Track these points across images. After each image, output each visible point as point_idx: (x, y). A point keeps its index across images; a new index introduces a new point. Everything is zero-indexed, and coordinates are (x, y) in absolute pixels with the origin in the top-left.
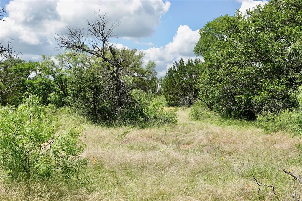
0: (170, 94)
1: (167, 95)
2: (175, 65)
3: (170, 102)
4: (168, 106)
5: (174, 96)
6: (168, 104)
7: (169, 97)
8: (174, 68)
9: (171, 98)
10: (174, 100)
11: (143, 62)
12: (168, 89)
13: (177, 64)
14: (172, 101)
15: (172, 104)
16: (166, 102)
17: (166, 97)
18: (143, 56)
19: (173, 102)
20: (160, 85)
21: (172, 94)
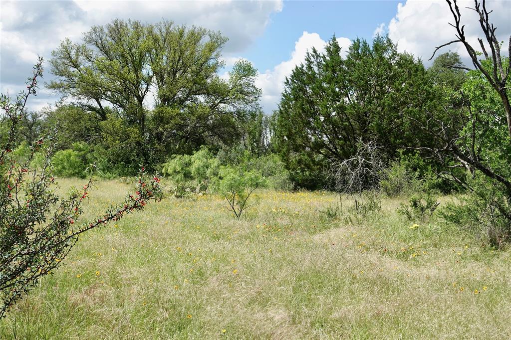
0: (297, 149)
1: (288, 151)
2: (312, 59)
3: (297, 173)
4: (292, 186)
5: (310, 155)
6: (292, 179)
7: (294, 157)
8: (310, 68)
9: (299, 162)
10: (308, 167)
11: (222, 62)
12: (290, 131)
13: (318, 56)
14: (303, 171)
15: (302, 180)
16: (286, 174)
17: (285, 158)
18: (222, 45)
19: (307, 173)
20: (272, 131)
21: (304, 148)
